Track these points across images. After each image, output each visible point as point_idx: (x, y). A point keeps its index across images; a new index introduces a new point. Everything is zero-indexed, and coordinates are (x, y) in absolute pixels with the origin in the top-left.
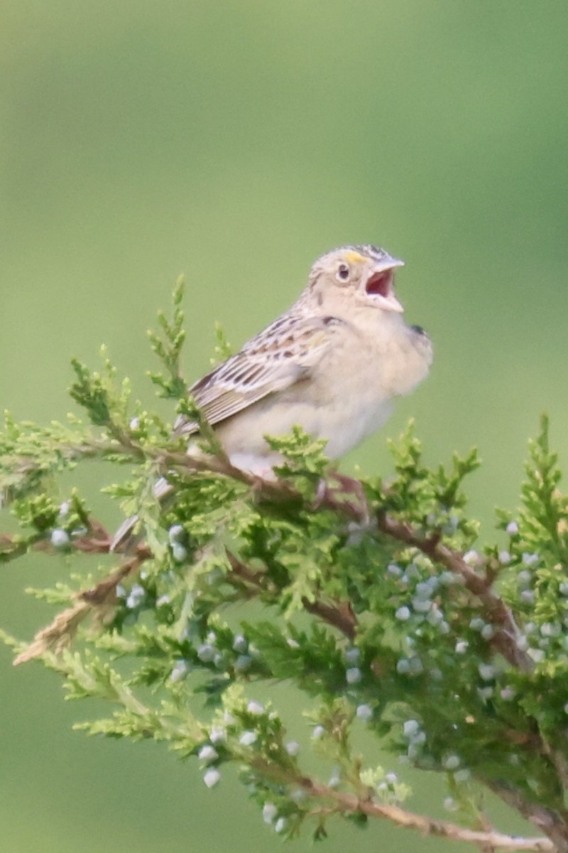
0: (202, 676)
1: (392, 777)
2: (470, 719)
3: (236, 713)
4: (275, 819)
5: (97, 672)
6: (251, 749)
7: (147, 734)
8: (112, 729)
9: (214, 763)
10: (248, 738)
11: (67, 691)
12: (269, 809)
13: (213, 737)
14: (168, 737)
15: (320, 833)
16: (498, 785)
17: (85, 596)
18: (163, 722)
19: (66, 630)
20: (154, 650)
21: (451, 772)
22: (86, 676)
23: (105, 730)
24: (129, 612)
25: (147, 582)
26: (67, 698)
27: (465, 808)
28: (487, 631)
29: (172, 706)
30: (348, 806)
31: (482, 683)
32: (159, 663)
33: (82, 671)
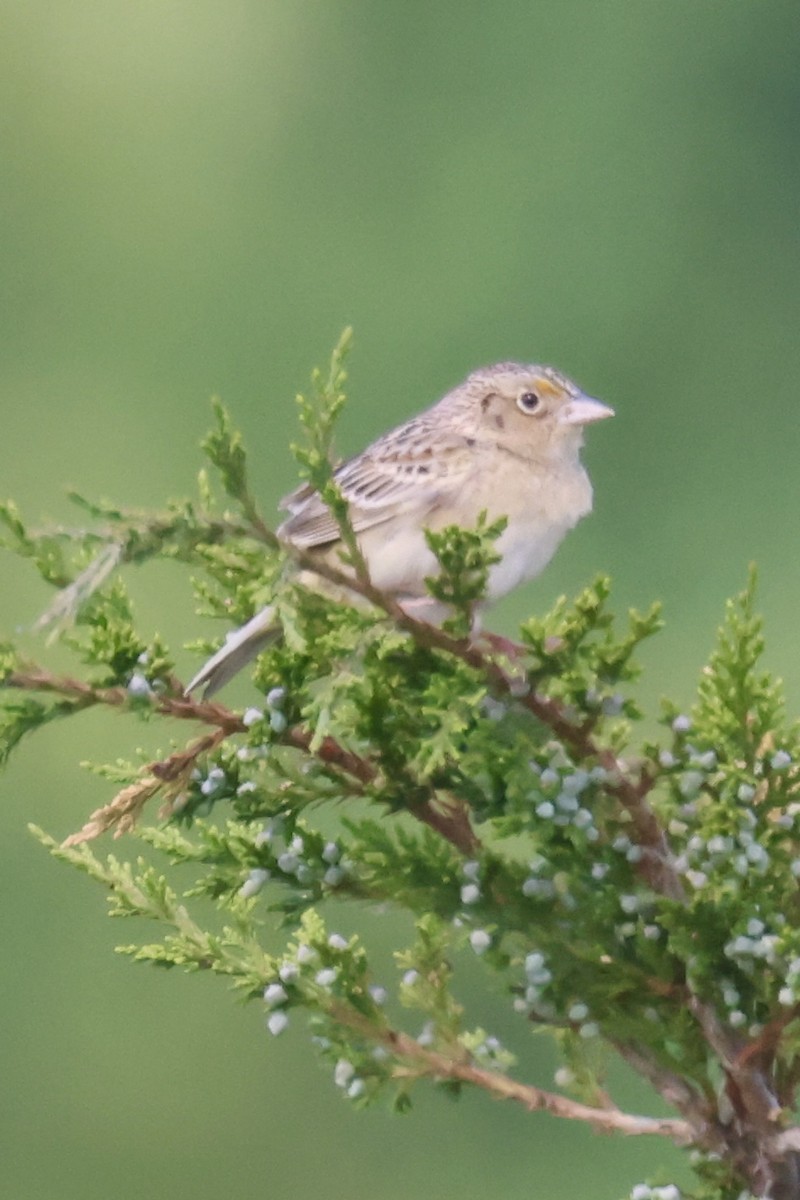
0: (281, 892)
1: (494, 1042)
2: (606, 959)
3: (314, 944)
4: (350, 1081)
5: (151, 885)
6: (328, 991)
7: (205, 964)
8: (162, 955)
9: (282, 1006)
10: (326, 976)
11: (113, 905)
12: (343, 1069)
13: (284, 973)
14: (230, 969)
15: (403, 1102)
16: (628, 1046)
17: (156, 770)
18: (224, 952)
19: (129, 810)
20: (225, 857)
21: (575, 1026)
22: (136, 890)
23: (154, 956)
24: (204, 798)
25: (229, 765)
26: (111, 913)
27: (581, 1081)
28: (634, 853)
29: (235, 934)
30: (440, 1070)
31: (623, 917)
32: (229, 873)
33: (131, 883)
